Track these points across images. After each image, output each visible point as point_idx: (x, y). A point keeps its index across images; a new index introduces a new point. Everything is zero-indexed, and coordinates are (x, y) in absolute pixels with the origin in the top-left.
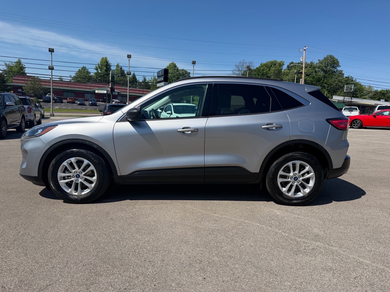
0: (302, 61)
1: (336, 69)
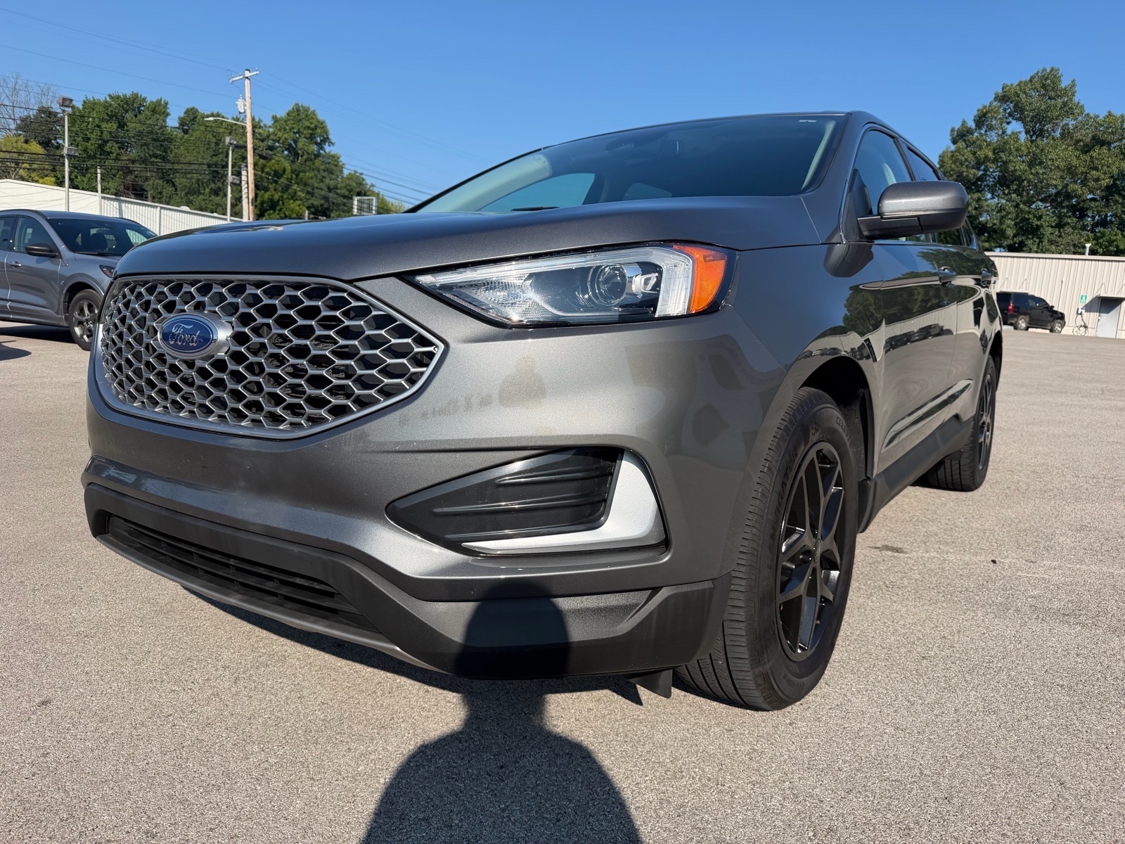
0: (242, 111)
1: (322, 148)
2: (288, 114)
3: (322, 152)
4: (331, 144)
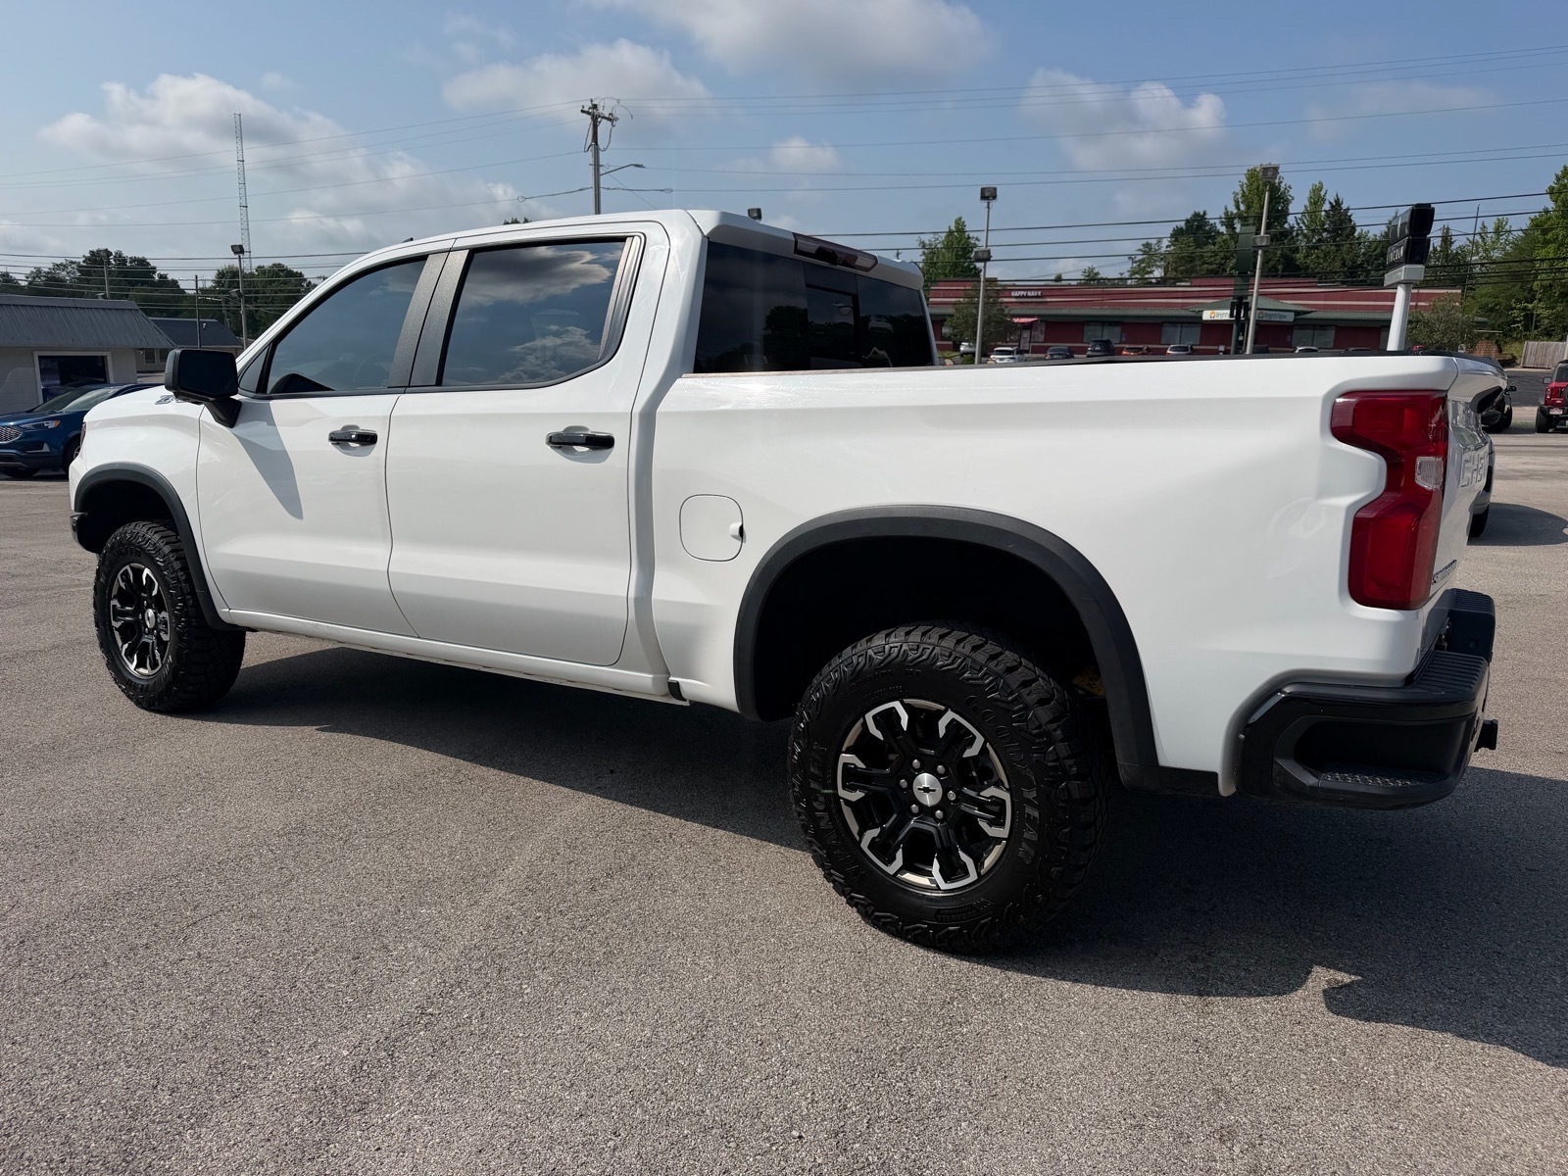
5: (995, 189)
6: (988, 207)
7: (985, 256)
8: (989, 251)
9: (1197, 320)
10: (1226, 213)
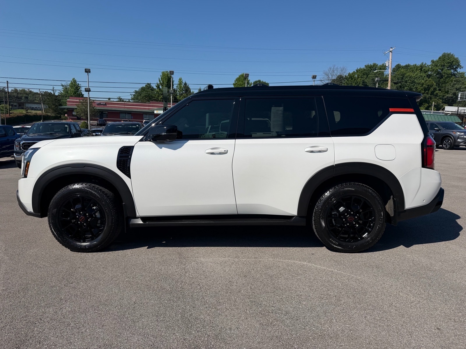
1: (456, 71)
2: (439, 59)
3: (456, 72)
4: (461, 67)
5: (90, 69)
6: (88, 75)
7: (89, 90)
8: (90, 89)
9: (153, 113)
10: (157, 84)
